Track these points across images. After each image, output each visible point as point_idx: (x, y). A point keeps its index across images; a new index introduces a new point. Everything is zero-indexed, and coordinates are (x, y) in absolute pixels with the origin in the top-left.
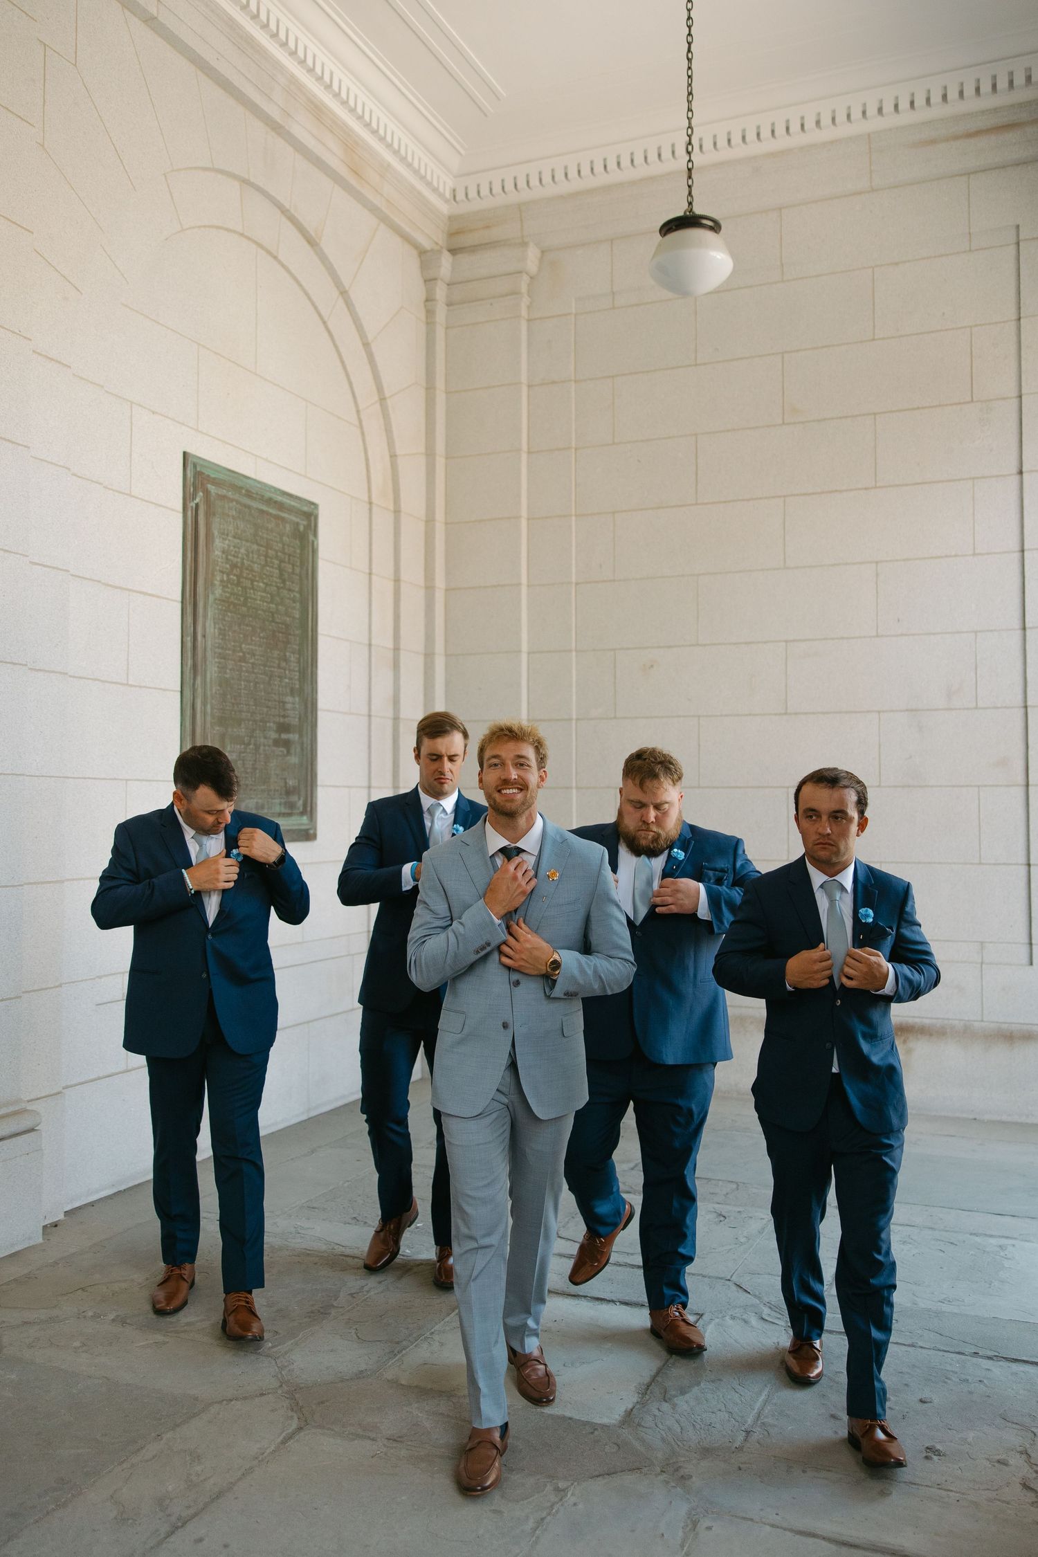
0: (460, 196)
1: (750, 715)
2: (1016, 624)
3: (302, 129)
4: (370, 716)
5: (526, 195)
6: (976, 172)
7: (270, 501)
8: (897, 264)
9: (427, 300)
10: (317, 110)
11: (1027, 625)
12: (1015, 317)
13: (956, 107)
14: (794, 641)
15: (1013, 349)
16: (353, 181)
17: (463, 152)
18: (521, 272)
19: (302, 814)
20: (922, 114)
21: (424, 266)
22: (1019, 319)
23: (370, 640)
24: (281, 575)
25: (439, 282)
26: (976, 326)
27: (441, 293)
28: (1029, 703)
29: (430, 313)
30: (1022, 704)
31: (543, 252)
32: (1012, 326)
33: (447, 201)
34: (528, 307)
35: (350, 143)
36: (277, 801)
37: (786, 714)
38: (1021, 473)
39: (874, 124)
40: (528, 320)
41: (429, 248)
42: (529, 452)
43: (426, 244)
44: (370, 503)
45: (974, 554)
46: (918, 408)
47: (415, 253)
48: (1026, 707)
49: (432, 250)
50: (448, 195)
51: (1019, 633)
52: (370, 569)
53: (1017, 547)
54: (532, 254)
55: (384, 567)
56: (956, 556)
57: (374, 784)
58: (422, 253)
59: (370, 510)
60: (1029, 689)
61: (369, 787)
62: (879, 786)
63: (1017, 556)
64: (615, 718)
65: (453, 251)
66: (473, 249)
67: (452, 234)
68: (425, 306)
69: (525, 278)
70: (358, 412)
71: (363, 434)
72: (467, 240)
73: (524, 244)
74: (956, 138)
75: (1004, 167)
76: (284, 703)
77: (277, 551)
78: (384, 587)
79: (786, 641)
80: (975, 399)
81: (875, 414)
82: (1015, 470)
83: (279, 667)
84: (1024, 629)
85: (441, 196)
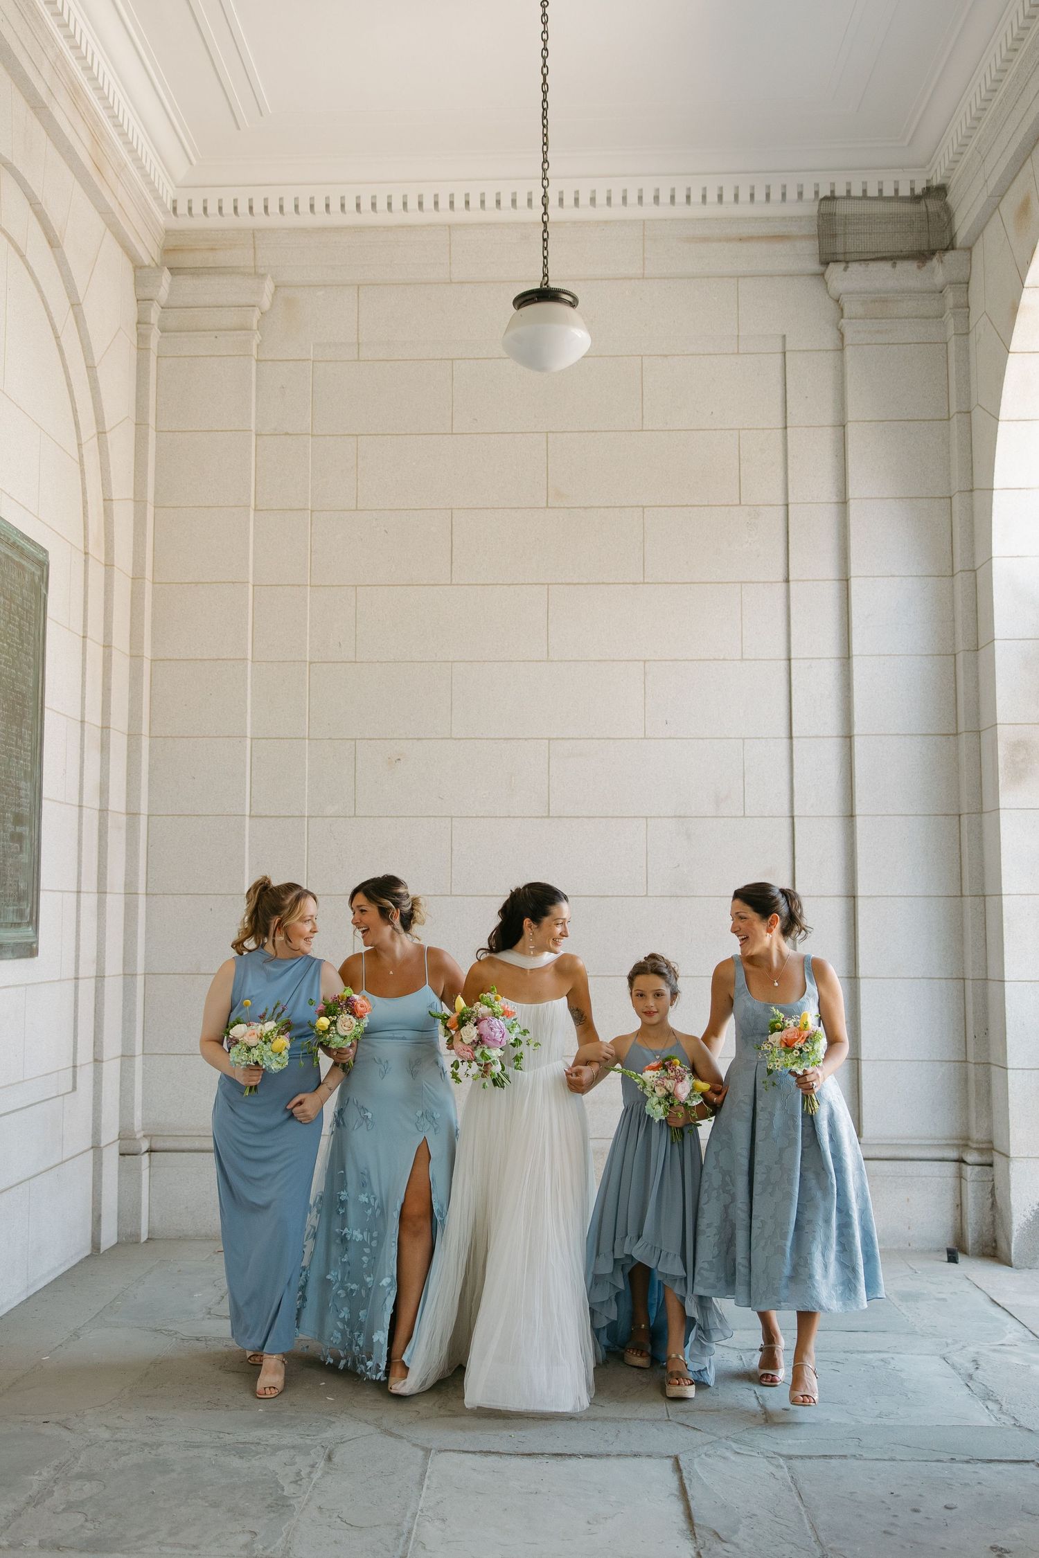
0: (183, 209)
1: (509, 817)
2: (783, 733)
3: (62, 113)
4: (80, 806)
5: (260, 220)
6: (745, 277)
7: (14, 545)
8: (666, 356)
9: (138, 323)
10: (75, 92)
11: (794, 734)
12: (781, 425)
13: (729, 209)
14: (557, 739)
15: (779, 458)
16: (96, 177)
17: (194, 162)
18: (254, 306)
19: (29, 923)
20: (696, 210)
21: (139, 282)
22: (786, 428)
23: (83, 715)
24: (21, 634)
25: (155, 304)
26: (743, 429)
27: (154, 315)
28: (796, 813)
29: (142, 338)
30: (788, 814)
31: (276, 287)
32: (779, 433)
33: (165, 212)
34: (258, 345)
35: (98, 138)
36: (11, 908)
37: (548, 817)
38: (787, 581)
39: (649, 211)
40: (257, 361)
41: (147, 263)
42: (255, 510)
43: (147, 260)
44: (86, 553)
45: (742, 659)
46: (687, 506)
47: (130, 266)
48: (792, 817)
49: (149, 266)
50: (169, 206)
51: (786, 742)
52: (85, 631)
53: (784, 656)
54: (269, 286)
55: (96, 632)
56: (724, 660)
57: (83, 889)
58: (138, 267)
59: (86, 561)
60: (796, 798)
61: (79, 892)
62: (646, 896)
63: (784, 664)
64: (355, 816)
65: (174, 271)
66: (196, 272)
67: (167, 251)
68: (137, 329)
69: (257, 314)
70: (80, 445)
71: (82, 471)
72: (187, 260)
73: (263, 276)
74: (729, 239)
75: (771, 276)
76: (20, 789)
77: (18, 605)
78: (95, 651)
79: (549, 739)
80: (743, 503)
81: (644, 507)
82: (781, 577)
83: (16, 746)
84: (791, 737)
85: (162, 205)
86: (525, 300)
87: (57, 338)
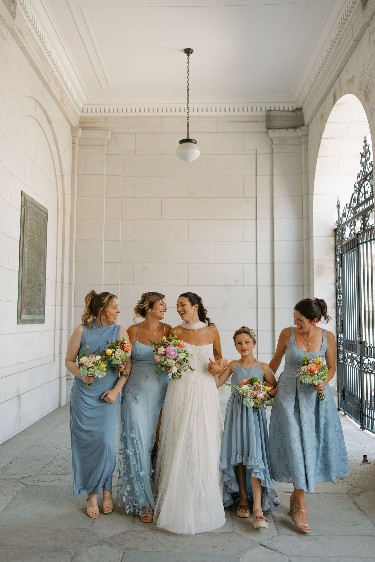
0: (85, 111)
1: (177, 285)
2: (255, 262)
3: (52, 86)
4: (56, 281)
5: (107, 114)
6: (245, 132)
7: (39, 208)
8: (223, 155)
9: (72, 143)
10: (56, 80)
11: (258, 262)
12: (255, 175)
13: (241, 113)
14: (191, 263)
15: (255, 184)
16: (61, 104)
17: (89, 97)
18: (106, 139)
19: (43, 314)
20: (232, 113)
21: (73, 132)
22: (256, 176)
23: (57, 256)
24: (41, 233)
25: (77, 138)
26: (245, 176)
27: (77, 141)
28: (258, 285)
29: (73, 148)
30: (256, 285)
31: (112, 133)
32: (255, 177)
33: (80, 112)
34: (107, 150)
35: (62, 92)
36: (38, 309)
37: (188, 285)
38: (256, 219)
39: (218, 113)
40: (106, 154)
41: (75, 126)
42: (106, 197)
43: (75, 125)
44: (58, 210)
45: (243, 241)
46: (228, 197)
47: (70, 127)
48: (257, 286)
49: (76, 127)
50: (81, 110)
51: (255, 264)
52: (57, 232)
53: (255, 240)
54: (110, 133)
55: (60, 232)
56: (238, 241)
57: (57, 305)
58: (72, 127)
59: (58, 212)
60: (258, 281)
61: (56, 306)
62: (216, 308)
63: (255, 242)
64: (134, 285)
65: (83, 128)
66: (89, 129)
67: (81, 123)
68: (72, 145)
69: (106, 141)
70: (56, 179)
71: (57, 186)
72: (87, 125)
73: (108, 130)
74: (241, 122)
75: (253, 132)
76: (40, 276)
77: (40, 225)
78: (60, 237)
79: (189, 263)
80: (244, 197)
81: (216, 198)
82: (255, 218)
83: (39, 264)
84: (257, 263)
85: (79, 110)
86: (182, 142)
87: (50, 149)
